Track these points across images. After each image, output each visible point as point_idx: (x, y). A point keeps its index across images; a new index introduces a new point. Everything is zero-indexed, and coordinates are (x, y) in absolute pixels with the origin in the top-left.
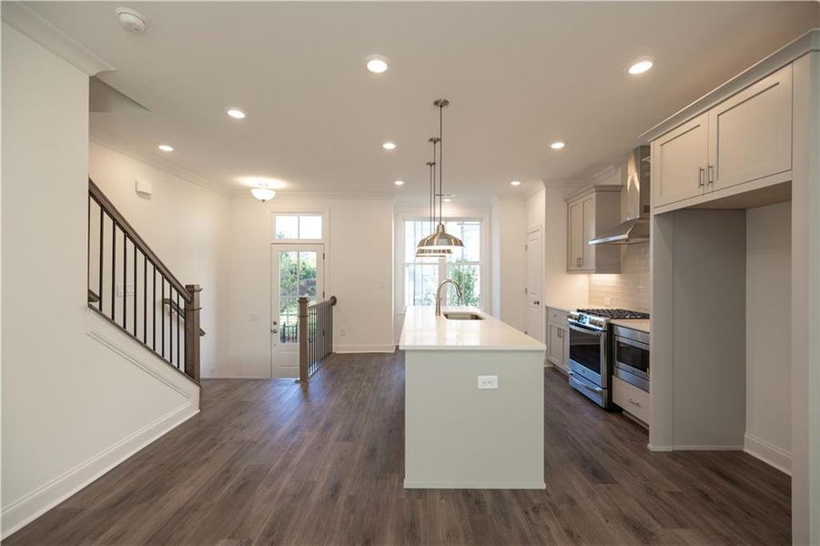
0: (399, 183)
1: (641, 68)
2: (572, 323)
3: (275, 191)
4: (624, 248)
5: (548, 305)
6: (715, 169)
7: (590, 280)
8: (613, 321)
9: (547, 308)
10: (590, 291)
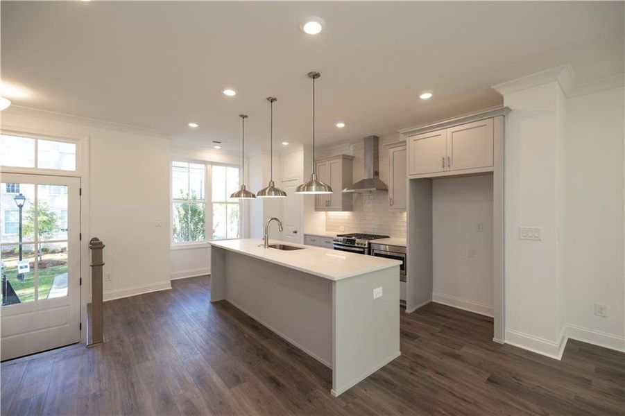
0: (193, 125)
1: (426, 96)
2: (335, 244)
3: (11, 100)
4: (355, 196)
5: (306, 233)
6: (451, 159)
7: (327, 215)
8: (371, 241)
9: (305, 235)
10: (327, 222)
